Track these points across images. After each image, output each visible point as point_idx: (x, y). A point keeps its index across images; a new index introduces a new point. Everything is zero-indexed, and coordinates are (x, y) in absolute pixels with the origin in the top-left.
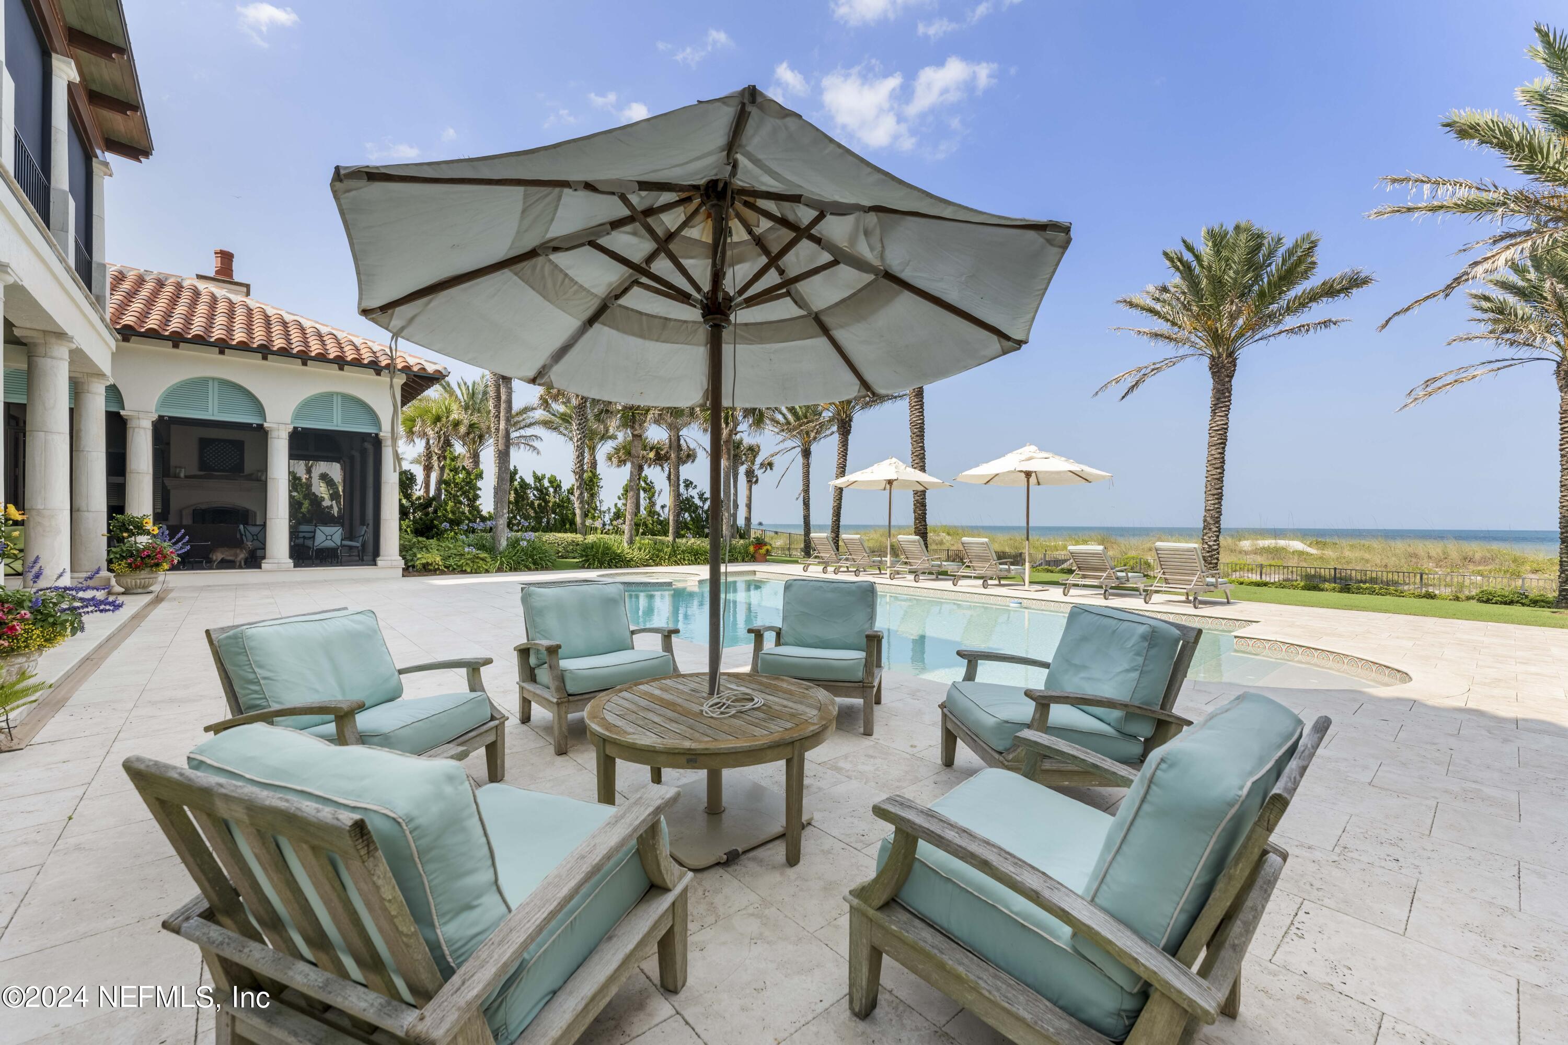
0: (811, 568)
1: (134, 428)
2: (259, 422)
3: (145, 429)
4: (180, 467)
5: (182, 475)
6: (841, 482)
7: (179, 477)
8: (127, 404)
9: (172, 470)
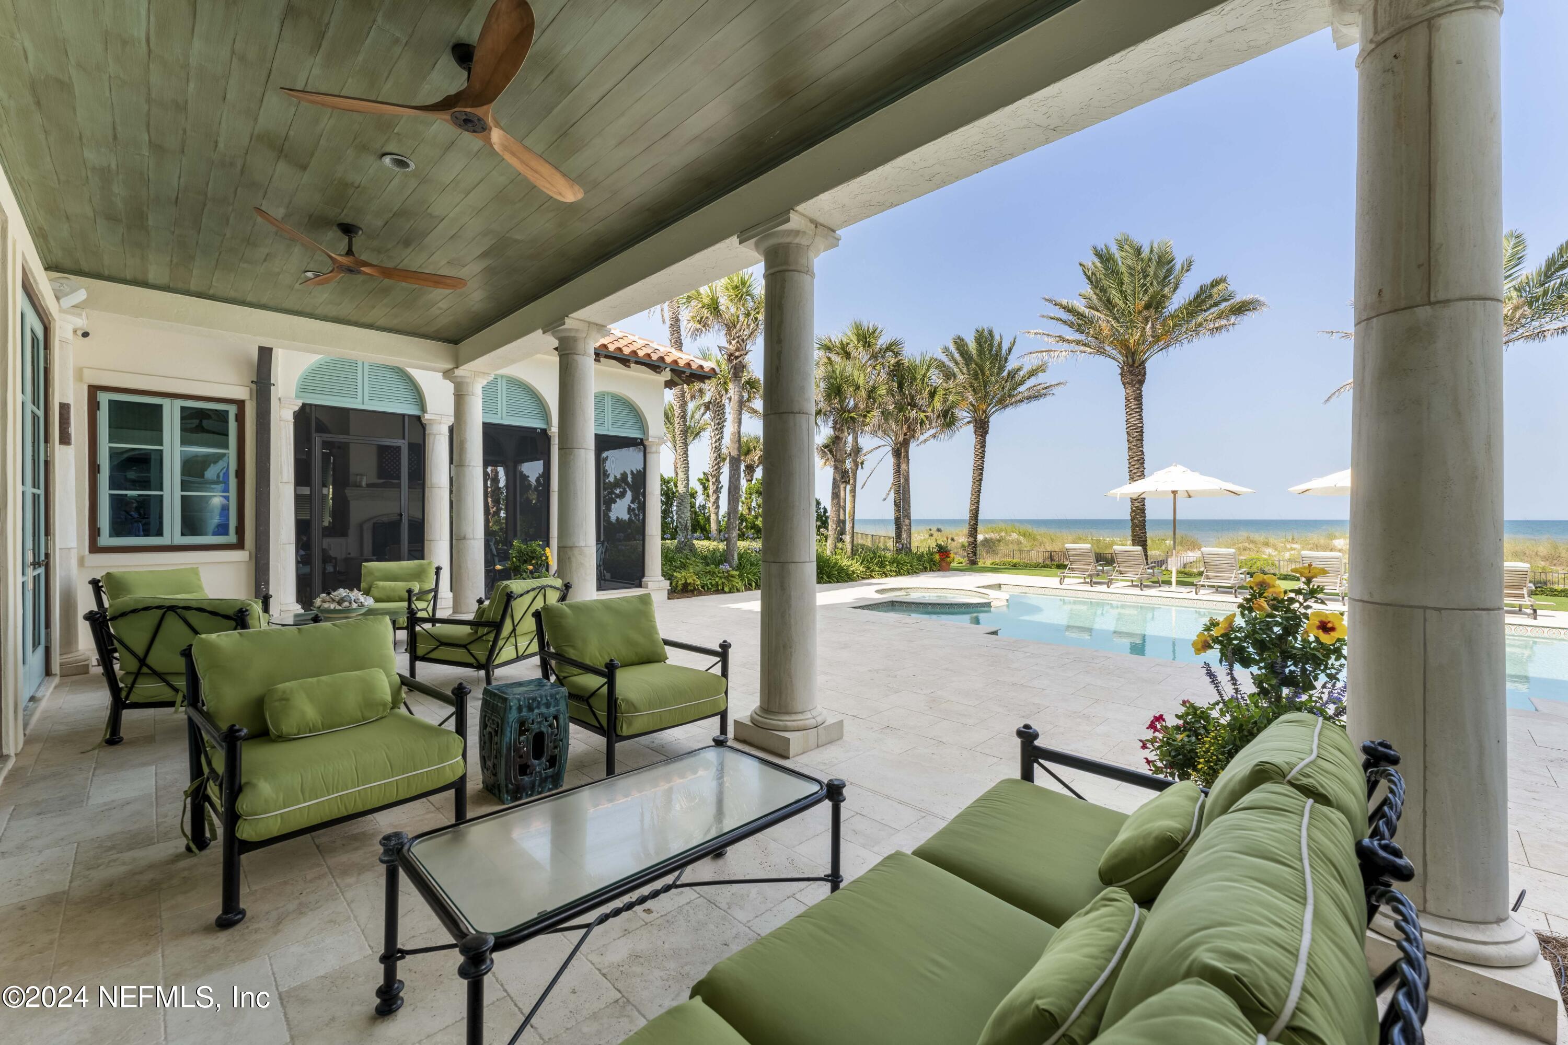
0: (1067, 580)
1: (435, 434)
2: (543, 426)
3: (443, 434)
4: (362, 475)
5: (364, 484)
6: (1137, 488)
7: (360, 486)
8: (430, 406)
9: (352, 478)
